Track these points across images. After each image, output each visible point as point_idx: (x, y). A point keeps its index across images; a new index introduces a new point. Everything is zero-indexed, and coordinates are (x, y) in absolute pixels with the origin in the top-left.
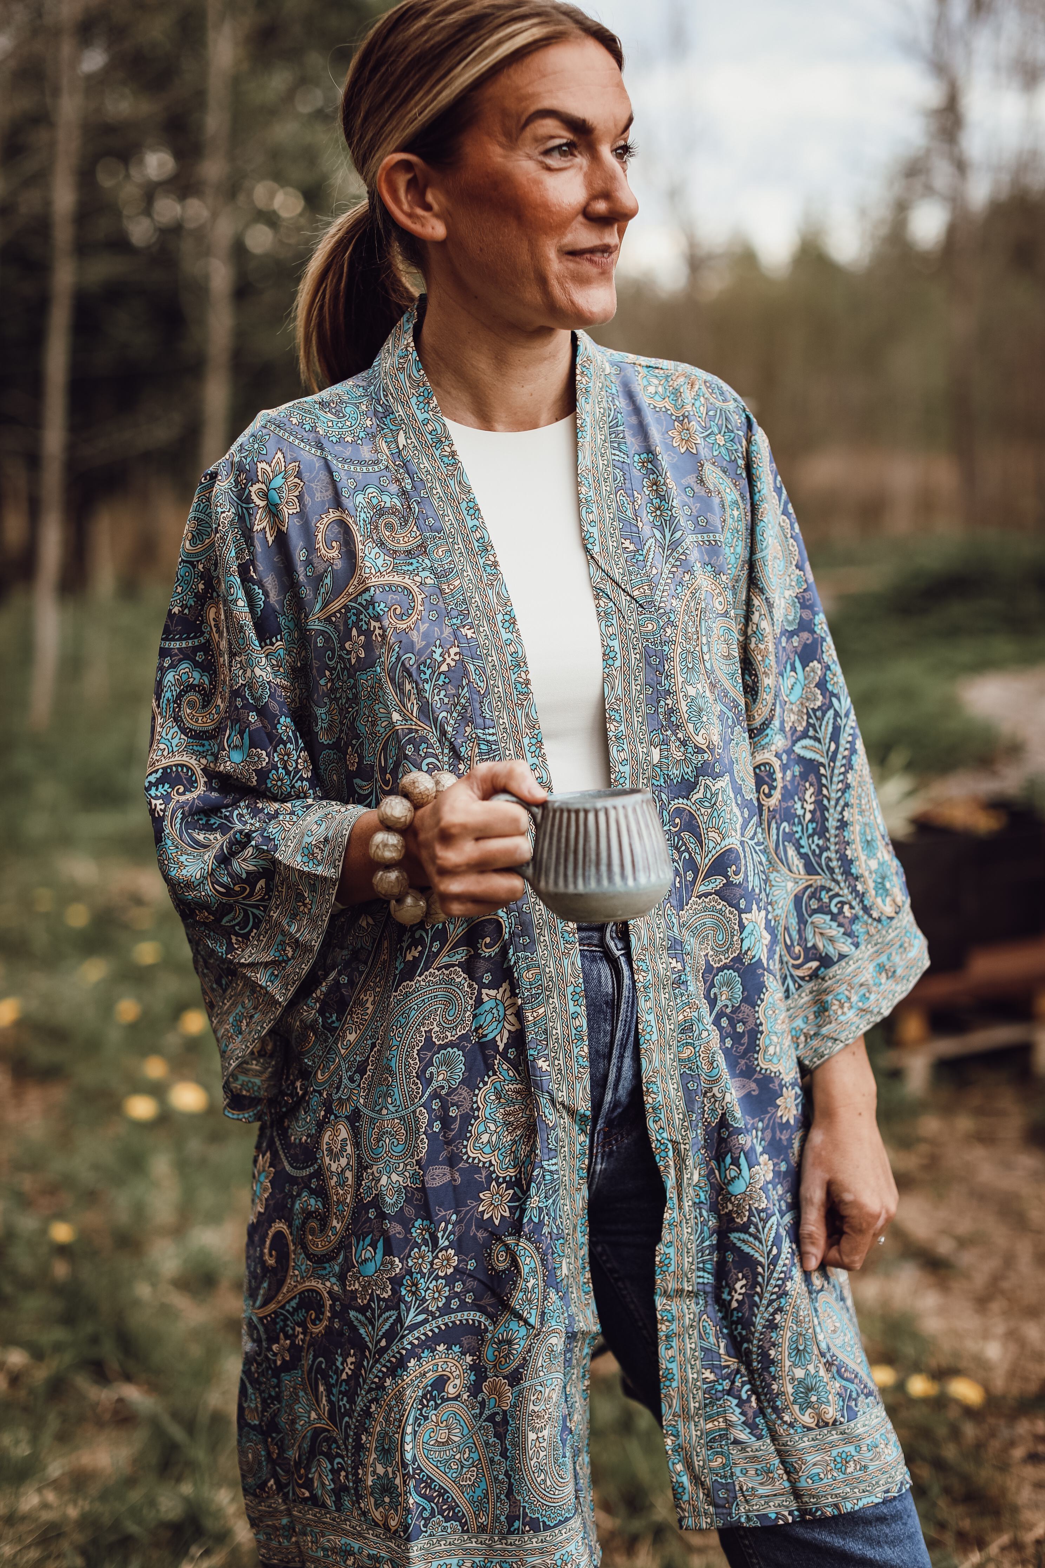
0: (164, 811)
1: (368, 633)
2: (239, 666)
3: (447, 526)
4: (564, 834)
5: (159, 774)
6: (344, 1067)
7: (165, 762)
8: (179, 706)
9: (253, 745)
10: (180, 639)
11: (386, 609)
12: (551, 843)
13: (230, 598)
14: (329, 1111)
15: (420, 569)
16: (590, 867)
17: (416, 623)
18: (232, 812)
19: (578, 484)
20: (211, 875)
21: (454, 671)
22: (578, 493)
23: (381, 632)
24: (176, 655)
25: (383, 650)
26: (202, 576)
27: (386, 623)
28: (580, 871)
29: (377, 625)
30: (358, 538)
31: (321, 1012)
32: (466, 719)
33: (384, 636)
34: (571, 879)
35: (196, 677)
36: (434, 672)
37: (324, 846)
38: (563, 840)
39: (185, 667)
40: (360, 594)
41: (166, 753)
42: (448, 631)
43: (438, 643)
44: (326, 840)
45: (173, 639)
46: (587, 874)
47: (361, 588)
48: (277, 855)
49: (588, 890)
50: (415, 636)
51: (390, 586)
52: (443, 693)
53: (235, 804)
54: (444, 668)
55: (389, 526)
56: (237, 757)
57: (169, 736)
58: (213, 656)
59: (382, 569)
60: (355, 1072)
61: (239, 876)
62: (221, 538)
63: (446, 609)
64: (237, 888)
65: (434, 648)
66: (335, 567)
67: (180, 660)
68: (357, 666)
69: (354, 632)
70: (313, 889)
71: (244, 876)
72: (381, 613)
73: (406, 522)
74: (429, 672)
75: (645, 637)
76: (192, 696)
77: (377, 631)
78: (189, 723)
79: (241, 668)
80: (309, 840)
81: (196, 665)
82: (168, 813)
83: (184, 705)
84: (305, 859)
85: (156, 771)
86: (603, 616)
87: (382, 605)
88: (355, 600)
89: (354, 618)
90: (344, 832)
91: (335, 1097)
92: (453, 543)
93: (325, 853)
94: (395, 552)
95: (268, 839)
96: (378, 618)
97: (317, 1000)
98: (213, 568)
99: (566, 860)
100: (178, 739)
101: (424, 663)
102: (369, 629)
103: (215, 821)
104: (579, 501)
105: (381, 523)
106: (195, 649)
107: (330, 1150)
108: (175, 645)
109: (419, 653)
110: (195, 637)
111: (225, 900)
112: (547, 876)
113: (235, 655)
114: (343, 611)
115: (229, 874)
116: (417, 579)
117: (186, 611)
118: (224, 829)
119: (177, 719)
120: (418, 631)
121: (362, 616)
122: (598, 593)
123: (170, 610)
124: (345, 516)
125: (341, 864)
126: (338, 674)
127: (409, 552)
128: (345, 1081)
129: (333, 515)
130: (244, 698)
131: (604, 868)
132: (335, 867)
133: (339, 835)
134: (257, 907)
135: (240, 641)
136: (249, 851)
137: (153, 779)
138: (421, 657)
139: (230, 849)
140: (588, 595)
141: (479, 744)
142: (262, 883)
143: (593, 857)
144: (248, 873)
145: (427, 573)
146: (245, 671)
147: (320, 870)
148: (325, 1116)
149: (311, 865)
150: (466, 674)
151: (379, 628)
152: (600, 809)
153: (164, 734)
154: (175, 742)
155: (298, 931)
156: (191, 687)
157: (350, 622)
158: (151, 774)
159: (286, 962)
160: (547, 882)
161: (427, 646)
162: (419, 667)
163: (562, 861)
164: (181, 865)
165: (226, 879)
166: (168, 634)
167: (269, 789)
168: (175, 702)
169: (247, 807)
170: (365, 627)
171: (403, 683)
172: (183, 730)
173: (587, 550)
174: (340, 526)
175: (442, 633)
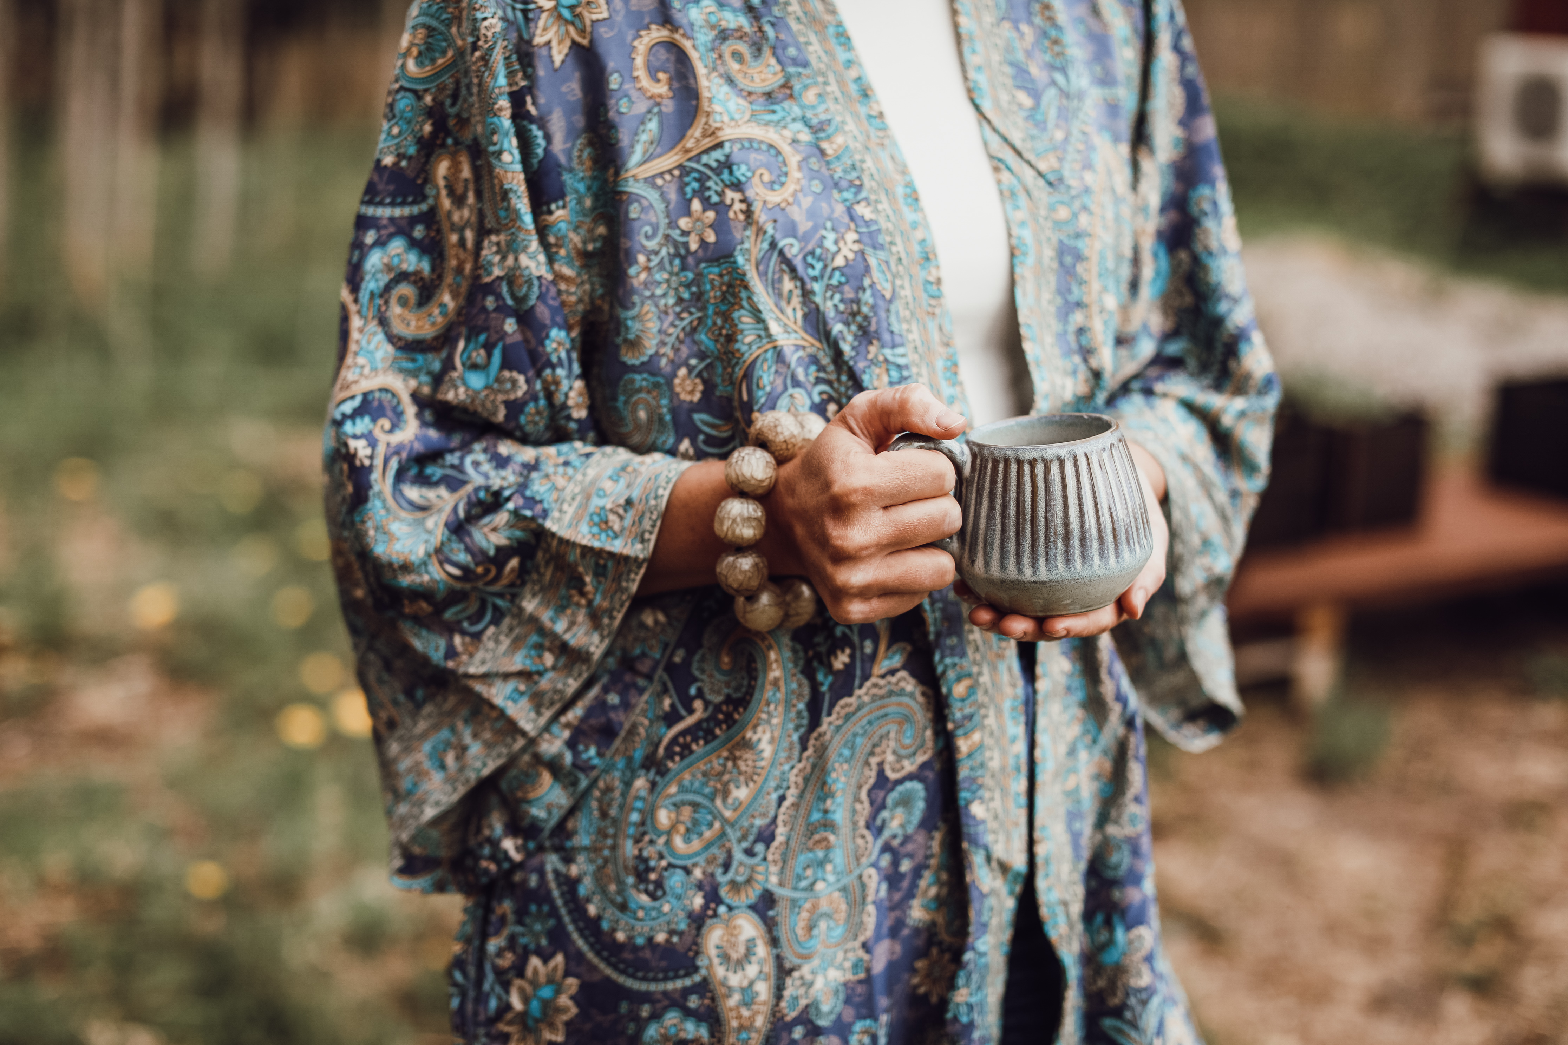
0: (371, 457)
1: (721, 208)
2: (494, 249)
3: (813, 59)
4: (1013, 495)
5: (357, 402)
6: (733, 835)
7: (366, 385)
8: (387, 302)
9: (506, 364)
10: (393, 204)
11: (749, 174)
12: (992, 508)
13: (492, 149)
14: (713, 897)
15: (789, 119)
16: (1055, 542)
17: (794, 194)
18: (462, 459)
19: (954, 13)
20: (438, 551)
21: (851, 267)
22: (956, 26)
23: (744, 206)
24: (385, 227)
25: (748, 233)
26: (430, 113)
27: (750, 193)
28: (1041, 549)
29: (737, 196)
30: (701, 70)
31: (571, 744)
32: (866, 335)
33: (748, 213)
34: (1026, 560)
35: (412, 262)
36: (825, 266)
37: (626, 511)
38: (1012, 505)
39: (397, 245)
40: (706, 151)
41: (367, 371)
42: (840, 210)
43: (829, 225)
44: (629, 502)
45: (381, 204)
46: (1051, 553)
47: (707, 142)
48: (549, 524)
49: (1053, 576)
50: (797, 214)
51: (750, 140)
52: (837, 297)
53: (465, 447)
54: (839, 261)
55: (737, 56)
56: (476, 381)
57: (372, 347)
58: (439, 231)
59: (737, 116)
60: (756, 841)
61: (483, 552)
62: (482, 58)
63: (832, 177)
64: (480, 570)
65: (824, 233)
66: (664, 109)
67: (391, 236)
68: (700, 253)
69: (696, 205)
70: (600, 572)
71: (492, 552)
72: (743, 179)
73: (759, 50)
74: (819, 266)
75: (1058, 225)
76: (406, 289)
77: (738, 206)
78: (399, 328)
79: (497, 252)
80: (600, 502)
81: (413, 243)
82: (379, 462)
83: (393, 301)
84: (595, 530)
85: (353, 397)
86: (1007, 195)
87: (743, 168)
88: (697, 158)
89: (695, 185)
90: (660, 492)
91: (722, 879)
92: (826, 83)
93: (628, 522)
94: (750, 94)
95: (532, 502)
96: (737, 186)
97: (568, 725)
98: (448, 102)
99: (1019, 534)
100: (384, 350)
101: (812, 253)
102: (722, 202)
103: (434, 471)
104: (958, 38)
105: (727, 48)
106: (413, 220)
107: (725, 958)
108: (384, 212)
109: (804, 239)
110: (414, 203)
111: (458, 585)
112: (987, 556)
113: (489, 232)
114: (676, 173)
115: (468, 550)
116: (786, 133)
117: (404, 163)
118: (454, 483)
119: (383, 322)
120: (799, 205)
121: (710, 184)
122: (997, 165)
123: (378, 161)
124: (677, 37)
125: (653, 538)
126: (661, 262)
127: (769, 95)
128: (738, 855)
129: (658, 33)
130: (499, 297)
131: (1076, 543)
132: (643, 541)
133: (653, 495)
134: (501, 595)
135: (502, 213)
136: (502, 518)
137: (348, 408)
138: (807, 243)
139: (468, 512)
140: (984, 166)
141: (887, 370)
142: (514, 563)
143: (1060, 528)
144: (498, 549)
145: (799, 126)
146: (504, 258)
147: (617, 546)
148: (706, 907)
149: (603, 537)
150: (867, 269)
151: (742, 201)
152: (1052, 461)
153: (364, 343)
154: (379, 355)
155: (568, 629)
156: (402, 277)
157: (688, 190)
158: (344, 401)
159: (540, 674)
160: (987, 564)
161: (815, 229)
162: (804, 258)
163: (1012, 534)
164: (390, 537)
165: (463, 557)
166: (371, 195)
167: (520, 427)
168: (381, 296)
169: (485, 451)
170: (715, 199)
171: (780, 280)
172: (391, 338)
173: (977, 107)
174: (668, 51)
175: (833, 211)
